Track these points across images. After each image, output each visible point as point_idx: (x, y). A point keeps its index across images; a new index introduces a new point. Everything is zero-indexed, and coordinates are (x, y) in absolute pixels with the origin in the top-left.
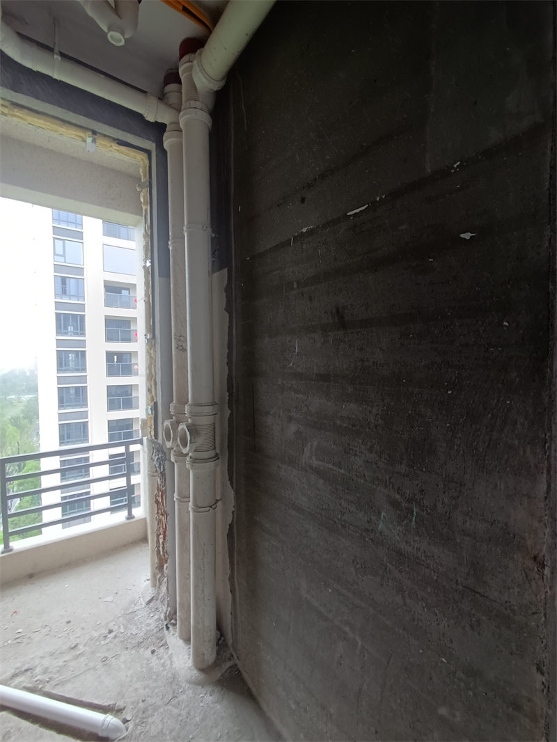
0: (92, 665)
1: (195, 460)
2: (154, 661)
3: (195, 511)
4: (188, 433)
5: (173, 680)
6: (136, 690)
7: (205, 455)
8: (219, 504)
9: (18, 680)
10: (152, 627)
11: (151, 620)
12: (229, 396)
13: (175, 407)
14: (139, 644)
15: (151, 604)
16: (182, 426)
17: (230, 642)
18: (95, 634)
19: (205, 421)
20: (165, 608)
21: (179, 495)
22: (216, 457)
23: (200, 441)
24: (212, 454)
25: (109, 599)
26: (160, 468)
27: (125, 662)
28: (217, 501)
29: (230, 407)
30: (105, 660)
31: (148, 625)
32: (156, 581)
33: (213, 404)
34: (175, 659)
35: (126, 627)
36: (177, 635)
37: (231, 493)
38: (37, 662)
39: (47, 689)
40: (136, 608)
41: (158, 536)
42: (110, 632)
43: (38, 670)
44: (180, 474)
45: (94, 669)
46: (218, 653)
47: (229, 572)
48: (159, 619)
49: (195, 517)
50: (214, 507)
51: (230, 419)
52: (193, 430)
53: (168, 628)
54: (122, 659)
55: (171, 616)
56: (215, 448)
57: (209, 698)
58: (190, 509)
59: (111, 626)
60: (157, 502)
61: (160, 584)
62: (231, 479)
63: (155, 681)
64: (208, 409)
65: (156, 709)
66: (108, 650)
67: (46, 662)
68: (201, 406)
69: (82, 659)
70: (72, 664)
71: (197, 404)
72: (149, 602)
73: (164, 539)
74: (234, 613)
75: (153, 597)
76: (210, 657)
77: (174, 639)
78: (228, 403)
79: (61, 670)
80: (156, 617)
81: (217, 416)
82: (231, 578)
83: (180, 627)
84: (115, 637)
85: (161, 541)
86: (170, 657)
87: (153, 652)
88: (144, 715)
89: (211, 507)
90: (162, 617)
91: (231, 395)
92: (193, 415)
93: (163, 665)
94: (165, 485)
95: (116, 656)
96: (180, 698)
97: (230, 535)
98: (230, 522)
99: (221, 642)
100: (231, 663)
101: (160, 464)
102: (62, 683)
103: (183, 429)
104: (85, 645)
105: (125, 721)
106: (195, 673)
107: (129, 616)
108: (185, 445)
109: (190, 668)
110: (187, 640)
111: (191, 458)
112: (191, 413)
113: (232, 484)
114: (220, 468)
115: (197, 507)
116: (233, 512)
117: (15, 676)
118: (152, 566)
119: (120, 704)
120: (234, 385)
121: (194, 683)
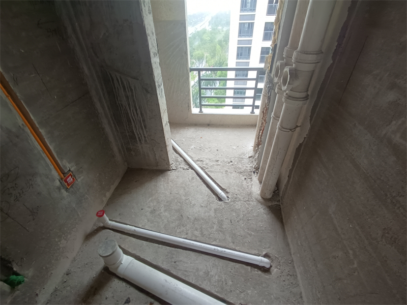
0: (222, 171)
1: (289, 97)
2: (244, 183)
3: (279, 129)
4: (289, 76)
5: (250, 194)
6: (235, 189)
7: (298, 95)
8: (298, 129)
9: (199, 163)
10: (248, 168)
11: (249, 166)
12: (337, 46)
13: (287, 50)
14: (241, 173)
15: (251, 159)
16: (287, 69)
17: (281, 195)
18: (226, 160)
19: (306, 68)
20: (255, 164)
21: (274, 115)
22: (306, 98)
23: (297, 83)
24: (303, 95)
25: (235, 148)
26: (268, 93)
27: (233, 176)
28: (297, 126)
29: (334, 58)
30: (227, 171)
31: (247, 167)
32: (255, 151)
33: (320, 52)
34: (253, 186)
35: (237, 163)
36: (257, 177)
37: (308, 126)
38: (205, 160)
39: (206, 170)
40: (244, 157)
41: (260, 130)
42: (231, 162)
43: (204, 163)
44: (278, 102)
45: (222, 173)
46: (273, 196)
47: (291, 167)
48: (252, 167)
49: (279, 132)
50: (293, 130)
51: (329, 69)
52: (294, 74)
53: (254, 173)
54: (233, 175)
55: (257, 169)
56: (307, 91)
57: (262, 210)
58: (277, 127)
59: (232, 159)
60: (263, 112)
61: (256, 152)
63: (243, 190)
64: (312, 58)
65: (240, 200)
66: (229, 169)
67: (208, 161)
68: (306, 54)
69: (219, 167)
70: (215, 166)
71: (304, 52)
72: (250, 157)
73: (262, 134)
74: (286, 186)
75: (252, 156)
76: (269, 196)
77: (255, 178)
78: (334, 53)
79: (212, 166)
80: (251, 165)
81: (319, 64)
82: (291, 171)
83: (259, 176)
84: (232, 165)
85: (261, 134)
86: (252, 185)
87: (245, 179)
88: (235, 199)
89: (291, 130)
90: (254, 166)
91: (339, 45)
92: (297, 62)
93: (248, 186)
94: (269, 105)
95: (231, 173)
96: (251, 203)
97: (298, 150)
98: (301, 142)
99: (276, 192)
100: (278, 203)
101: (269, 91)
102: (211, 172)
103: (286, 71)
104: (221, 162)
105: (228, 197)
106: (260, 197)
107: (240, 159)
108: (284, 84)
109: (258, 194)
110: (261, 182)
111: (287, 94)
112: (296, 59)
113: (311, 120)
114: (307, 106)
115: (282, 128)
116: (305, 138)
117: (198, 160)
118: (255, 142)
119: (228, 190)
120: (346, 35)
121: (258, 201)
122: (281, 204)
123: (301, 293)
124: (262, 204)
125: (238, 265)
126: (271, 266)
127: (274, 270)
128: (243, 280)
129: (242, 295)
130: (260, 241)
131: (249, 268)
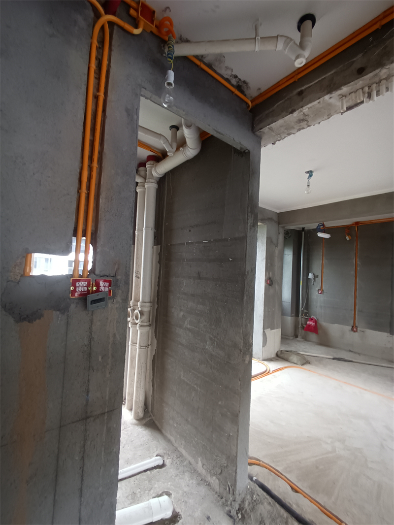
1: (141, 326)
3: (139, 348)
4: (139, 314)
7: (145, 324)
8: (150, 346)
13: (133, 303)
17: (150, 410)
19: (146, 309)
21: (131, 342)
22: (150, 325)
23: (144, 318)
24: (148, 324)
28: (149, 345)
29: (158, 304)
33: (150, 302)
36: (125, 408)
37: (155, 341)
44: (132, 333)
46: (144, 414)
47: (152, 377)
49: (139, 351)
51: (157, 309)
52: (141, 313)
56: (150, 321)
58: (137, 347)
62: (156, 335)
64: (148, 305)
68: (145, 303)
71: (143, 302)
74: (153, 396)
76: (141, 415)
78: (157, 302)
81: (152, 308)
89: (146, 347)
91: (158, 299)
92: (142, 307)
96: (128, 429)
97: (153, 361)
98: (154, 354)
99: (146, 410)
100: (150, 418)
103: (137, 312)
106: (135, 421)
108: (137, 319)
109: (132, 419)
110: (131, 410)
111: (139, 325)
112: (141, 305)
113: (156, 337)
114: (152, 330)
115: (140, 346)
116: (156, 349)
120: (160, 295)
121: (134, 424)
122: (153, 418)
123: (189, 462)
124: (137, 425)
125: (138, 476)
126: (164, 461)
127: (168, 462)
128: (147, 482)
129: (152, 491)
130: (149, 450)
131: (148, 472)
